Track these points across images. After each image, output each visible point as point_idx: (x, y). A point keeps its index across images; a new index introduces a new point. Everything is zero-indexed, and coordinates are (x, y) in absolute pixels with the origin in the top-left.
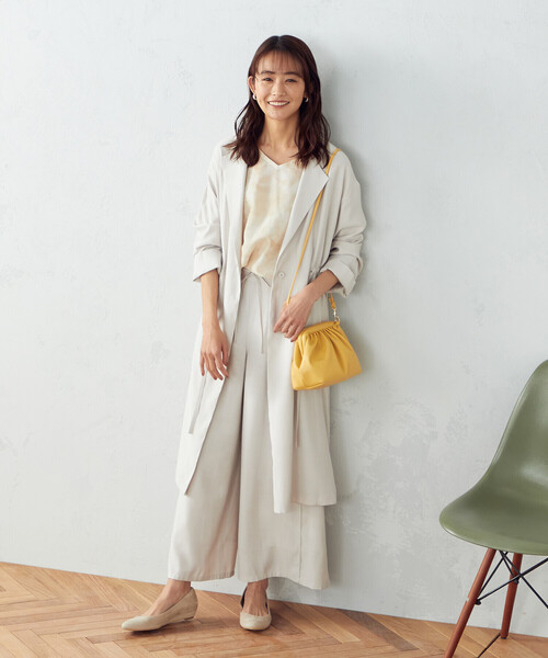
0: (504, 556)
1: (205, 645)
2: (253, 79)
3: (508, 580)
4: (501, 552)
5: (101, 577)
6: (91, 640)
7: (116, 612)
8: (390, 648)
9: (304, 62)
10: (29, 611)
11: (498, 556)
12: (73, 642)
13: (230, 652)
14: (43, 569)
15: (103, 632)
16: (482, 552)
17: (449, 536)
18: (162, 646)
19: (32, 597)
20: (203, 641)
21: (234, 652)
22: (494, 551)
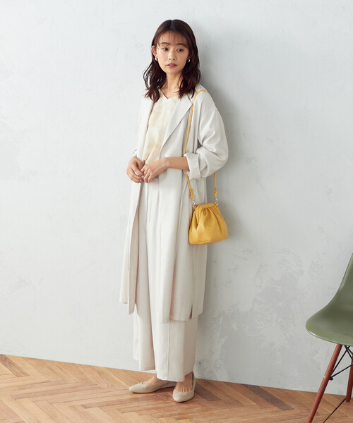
0: (347, 349)
1: (158, 408)
2: (155, 48)
3: (350, 364)
4: (346, 346)
5: (90, 366)
6: (85, 407)
7: (100, 388)
8: (275, 408)
9: (188, 37)
10: (44, 389)
11: (344, 349)
12: (73, 408)
13: (173, 412)
14: (53, 362)
15: (92, 401)
16: (333, 347)
17: (312, 336)
18: (129, 409)
19: (46, 379)
20: (156, 406)
21: (176, 412)
22: (341, 346)
